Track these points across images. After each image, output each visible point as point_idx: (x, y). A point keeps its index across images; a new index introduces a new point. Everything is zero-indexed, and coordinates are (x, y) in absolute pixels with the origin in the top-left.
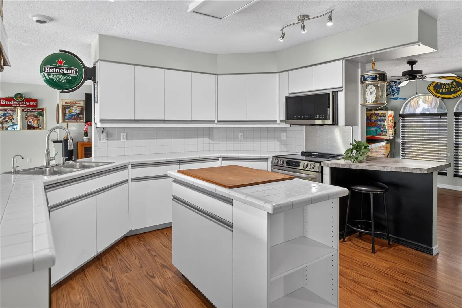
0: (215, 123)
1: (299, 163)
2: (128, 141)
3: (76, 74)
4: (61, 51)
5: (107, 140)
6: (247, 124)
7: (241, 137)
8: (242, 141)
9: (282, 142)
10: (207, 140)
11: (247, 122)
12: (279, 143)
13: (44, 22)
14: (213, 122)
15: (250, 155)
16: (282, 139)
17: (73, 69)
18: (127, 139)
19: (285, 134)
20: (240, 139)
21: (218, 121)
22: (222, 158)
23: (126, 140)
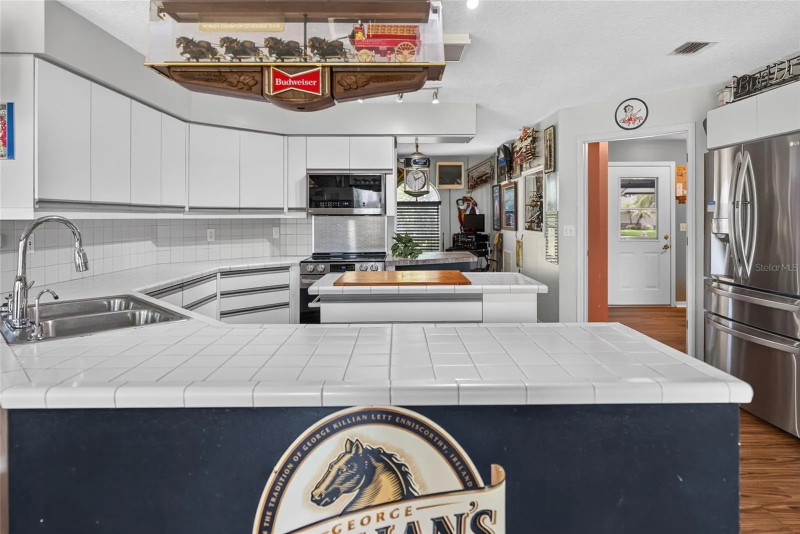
1: (353, 266)
6: (240, 213)
7: (211, 237)
8: (212, 244)
9: (275, 243)
11: (239, 209)
12: (269, 243)
15: (250, 265)
16: (274, 237)
19: (278, 228)
20: (208, 240)
21: (190, 208)
22: (221, 272)
23: (33, 252)
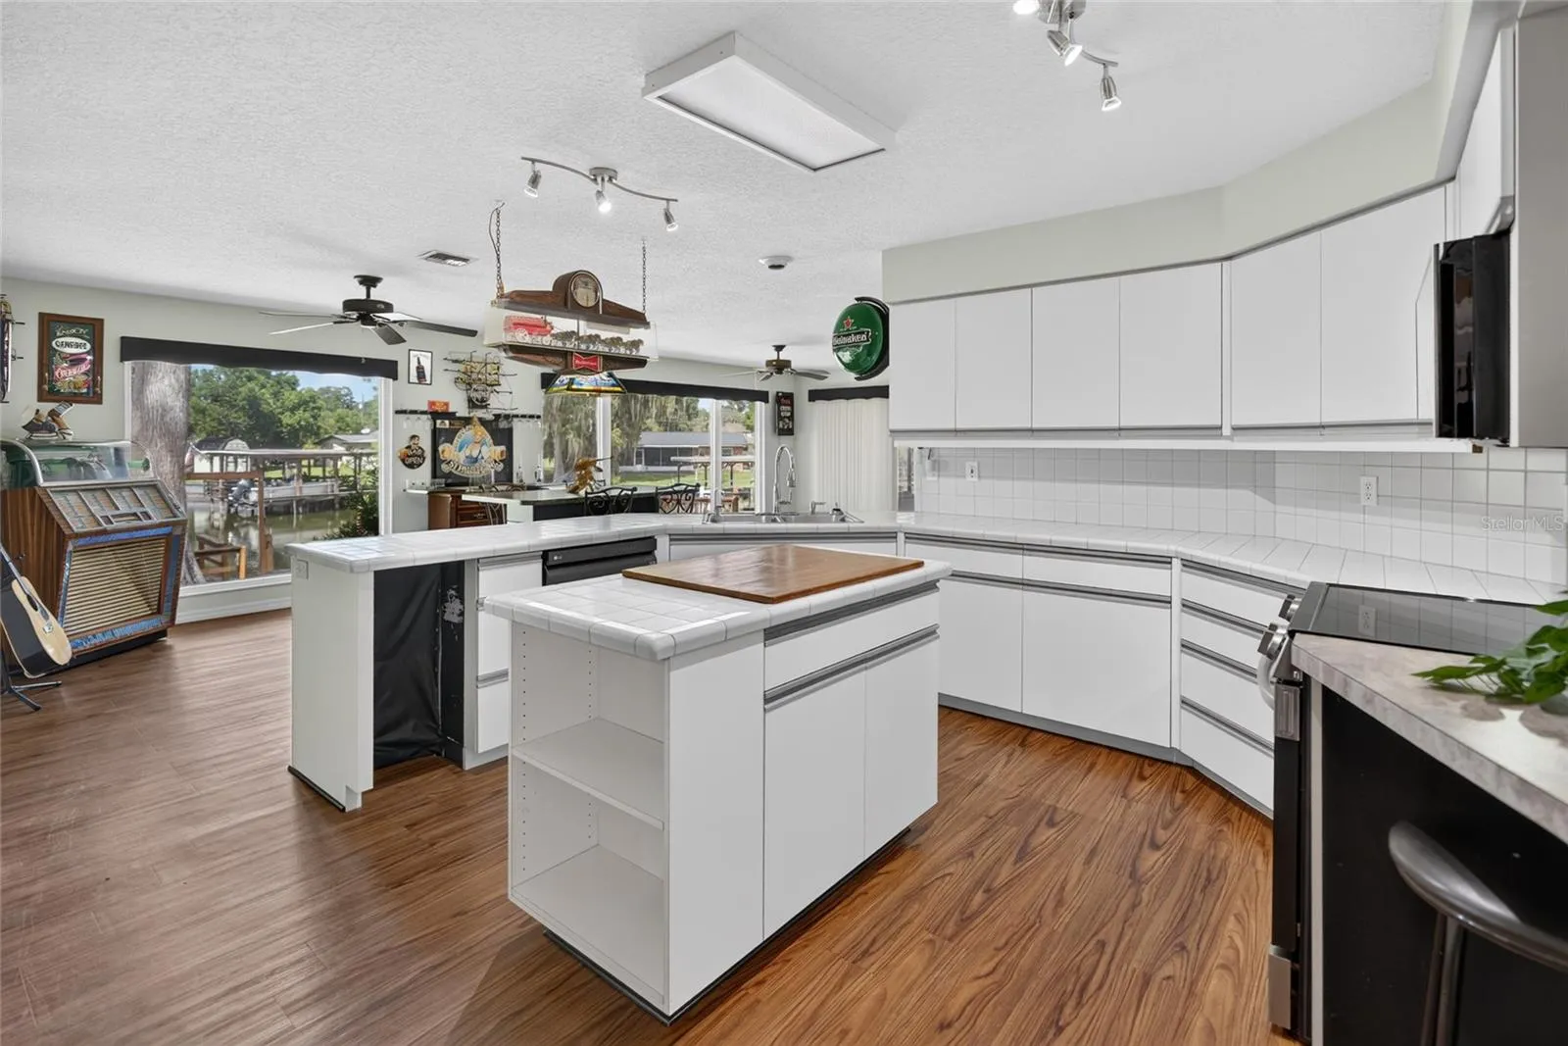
0: (1222, 435)
2: (983, 481)
3: (868, 340)
4: (857, 299)
5: (939, 476)
7: (1368, 496)
10: (1243, 497)
13: (780, 267)
14: (1215, 430)
17: (863, 333)
18: (979, 477)
20: (1363, 503)
21: (1235, 429)
23: (978, 480)
